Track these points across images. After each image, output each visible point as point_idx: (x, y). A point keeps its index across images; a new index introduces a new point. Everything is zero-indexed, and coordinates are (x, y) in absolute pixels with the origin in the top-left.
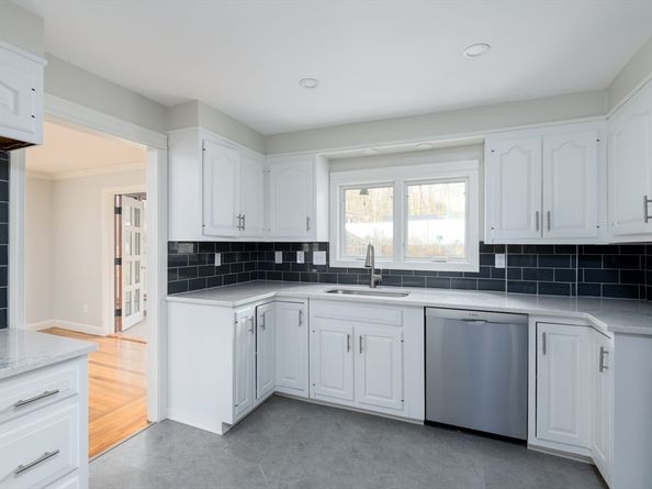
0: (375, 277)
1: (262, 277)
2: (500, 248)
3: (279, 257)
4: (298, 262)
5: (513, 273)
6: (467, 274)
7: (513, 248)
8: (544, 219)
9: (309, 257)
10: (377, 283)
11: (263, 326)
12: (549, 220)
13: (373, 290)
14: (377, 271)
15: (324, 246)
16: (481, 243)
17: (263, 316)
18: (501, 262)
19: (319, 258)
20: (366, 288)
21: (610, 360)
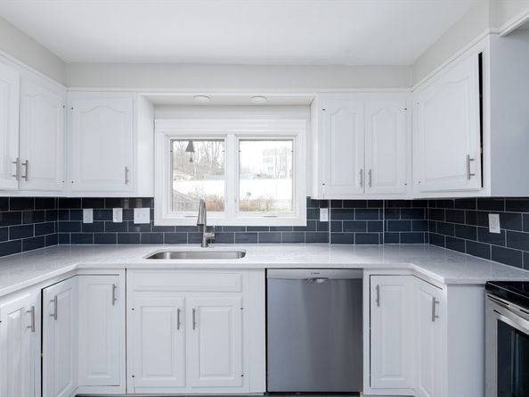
0: (206, 235)
1: (64, 240)
2: (324, 203)
3: (88, 216)
4: (115, 220)
5: (336, 226)
6: (296, 228)
7: (336, 203)
8: (366, 177)
9: (128, 215)
10: (209, 241)
11: (55, 316)
12: (370, 177)
13: (205, 249)
14: (209, 229)
15: (148, 202)
16: (308, 199)
17: (55, 300)
18: (325, 215)
19: (141, 216)
20: (196, 248)
21: (442, 310)
